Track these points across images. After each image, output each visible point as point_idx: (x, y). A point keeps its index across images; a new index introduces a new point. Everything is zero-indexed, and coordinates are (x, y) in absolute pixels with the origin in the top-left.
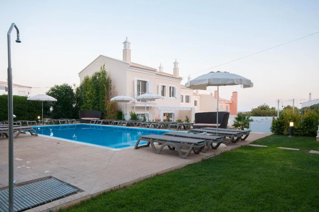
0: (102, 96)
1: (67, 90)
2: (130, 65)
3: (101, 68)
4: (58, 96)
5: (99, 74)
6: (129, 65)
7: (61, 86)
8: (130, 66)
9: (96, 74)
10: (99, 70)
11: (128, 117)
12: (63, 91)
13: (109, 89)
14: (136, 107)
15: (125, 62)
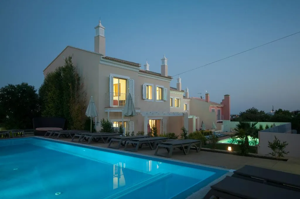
0: (67, 99)
1: (24, 91)
2: (104, 56)
3: (67, 62)
4: (10, 98)
5: (64, 69)
6: (102, 56)
7: (18, 86)
8: (103, 58)
9: (60, 69)
10: (63, 64)
11: (99, 128)
12: (19, 92)
13: (76, 89)
14: (110, 112)
15: (96, 53)
